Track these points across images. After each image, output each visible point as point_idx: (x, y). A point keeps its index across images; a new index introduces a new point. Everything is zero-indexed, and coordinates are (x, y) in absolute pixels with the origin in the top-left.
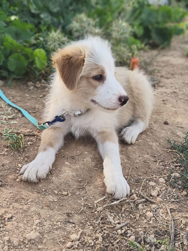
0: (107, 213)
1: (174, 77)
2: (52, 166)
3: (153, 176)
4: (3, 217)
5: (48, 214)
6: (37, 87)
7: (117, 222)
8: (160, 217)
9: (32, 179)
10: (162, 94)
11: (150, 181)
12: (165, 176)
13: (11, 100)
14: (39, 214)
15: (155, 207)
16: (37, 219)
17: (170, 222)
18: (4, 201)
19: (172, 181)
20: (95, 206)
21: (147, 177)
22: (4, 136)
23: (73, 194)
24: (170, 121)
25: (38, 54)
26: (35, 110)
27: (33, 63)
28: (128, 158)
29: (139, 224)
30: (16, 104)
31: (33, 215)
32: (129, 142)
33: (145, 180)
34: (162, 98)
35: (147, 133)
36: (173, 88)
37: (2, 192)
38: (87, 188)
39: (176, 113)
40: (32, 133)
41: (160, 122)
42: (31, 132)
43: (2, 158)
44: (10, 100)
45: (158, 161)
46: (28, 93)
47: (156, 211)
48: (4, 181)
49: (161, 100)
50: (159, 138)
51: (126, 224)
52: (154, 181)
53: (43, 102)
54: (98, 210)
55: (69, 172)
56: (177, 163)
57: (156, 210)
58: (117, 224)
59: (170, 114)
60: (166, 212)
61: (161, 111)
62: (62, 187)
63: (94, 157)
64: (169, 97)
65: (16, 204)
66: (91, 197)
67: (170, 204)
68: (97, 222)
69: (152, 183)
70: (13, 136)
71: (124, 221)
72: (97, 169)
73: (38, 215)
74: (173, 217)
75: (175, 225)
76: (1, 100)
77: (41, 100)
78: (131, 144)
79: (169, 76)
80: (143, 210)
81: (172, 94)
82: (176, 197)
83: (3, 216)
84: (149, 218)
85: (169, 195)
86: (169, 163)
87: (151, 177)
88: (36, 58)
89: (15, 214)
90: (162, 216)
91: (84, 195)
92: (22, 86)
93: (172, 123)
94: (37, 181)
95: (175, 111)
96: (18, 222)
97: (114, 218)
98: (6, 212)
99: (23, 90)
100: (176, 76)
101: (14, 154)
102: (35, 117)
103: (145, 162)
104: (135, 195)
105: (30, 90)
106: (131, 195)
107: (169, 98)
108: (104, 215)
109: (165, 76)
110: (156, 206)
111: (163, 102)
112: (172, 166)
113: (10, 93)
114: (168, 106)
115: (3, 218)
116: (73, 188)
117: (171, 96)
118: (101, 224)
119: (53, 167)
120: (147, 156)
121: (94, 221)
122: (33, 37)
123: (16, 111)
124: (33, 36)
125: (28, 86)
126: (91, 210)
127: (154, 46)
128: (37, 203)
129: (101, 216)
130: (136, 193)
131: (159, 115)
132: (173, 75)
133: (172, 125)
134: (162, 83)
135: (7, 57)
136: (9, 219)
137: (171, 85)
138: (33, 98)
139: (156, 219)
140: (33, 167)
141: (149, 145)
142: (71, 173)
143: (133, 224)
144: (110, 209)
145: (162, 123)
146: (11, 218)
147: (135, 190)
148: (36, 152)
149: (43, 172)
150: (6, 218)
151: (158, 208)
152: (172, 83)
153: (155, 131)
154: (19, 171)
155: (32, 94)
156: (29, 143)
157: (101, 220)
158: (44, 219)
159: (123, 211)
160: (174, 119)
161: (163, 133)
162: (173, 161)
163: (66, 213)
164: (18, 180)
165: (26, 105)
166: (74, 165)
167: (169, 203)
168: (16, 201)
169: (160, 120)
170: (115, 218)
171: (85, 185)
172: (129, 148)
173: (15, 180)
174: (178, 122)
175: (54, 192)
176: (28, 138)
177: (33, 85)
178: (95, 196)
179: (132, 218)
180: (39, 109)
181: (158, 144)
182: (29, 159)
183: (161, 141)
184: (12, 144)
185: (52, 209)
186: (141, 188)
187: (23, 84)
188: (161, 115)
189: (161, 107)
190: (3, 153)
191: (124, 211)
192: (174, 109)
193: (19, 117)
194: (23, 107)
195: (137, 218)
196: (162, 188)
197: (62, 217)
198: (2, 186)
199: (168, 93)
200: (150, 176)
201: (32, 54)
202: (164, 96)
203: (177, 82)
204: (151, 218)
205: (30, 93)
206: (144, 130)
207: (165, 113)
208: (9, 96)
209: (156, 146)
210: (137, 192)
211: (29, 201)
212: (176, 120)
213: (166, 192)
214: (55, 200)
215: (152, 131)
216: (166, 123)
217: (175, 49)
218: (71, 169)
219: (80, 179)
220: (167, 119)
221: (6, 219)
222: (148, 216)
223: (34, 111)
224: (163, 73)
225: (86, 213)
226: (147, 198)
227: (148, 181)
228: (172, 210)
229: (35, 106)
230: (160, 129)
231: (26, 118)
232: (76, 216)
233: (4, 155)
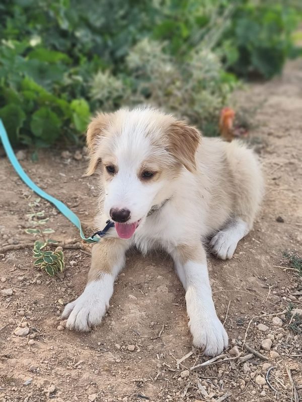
0: (196, 380)
1: (289, 135)
3: (263, 313)
4: (43, 390)
5: (108, 385)
6: (76, 160)
7: (212, 395)
8: (276, 384)
9: (81, 328)
10: (272, 166)
11: (258, 322)
12: (281, 313)
13: (38, 183)
14: (95, 384)
15: (268, 367)
16: (92, 393)
17: (292, 393)
18: (42, 364)
19: (292, 323)
20: (178, 368)
21: (254, 317)
22: (36, 255)
23: (144, 348)
24: (285, 216)
26: (76, 201)
27: (69, 121)
28: (224, 283)
29: (245, 397)
30: (46, 190)
31: (87, 386)
32: (224, 258)
33: (251, 321)
34: (272, 174)
35: (251, 240)
36: (289, 155)
37: (38, 348)
38: (165, 337)
39: (295, 201)
40: (74, 245)
41: (271, 218)
42: (74, 243)
43: (34, 289)
44: (36, 183)
45: (270, 287)
46: (63, 170)
47: (269, 374)
48: (39, 330)
49: (270, 177)
50: (271, 247)
51: (225, 397)
52: (265, 322)
53: (87, 186)
54: (182, 376)
55: (136, 311)
56: (299, 291)
57: (269, 372)
58: (213, 398)
59: (286, 202)
60: (285, 375)
61: (272, 198)
62: (127, 337)
63: (171, 285)
64: (282, 171)
65: (60, 369)
66: (171, 354)
67: (290, 361)
68: (183, 396)
69: (262, 327)
70: (49, 255)
71: (223, 393)
72: (177, 304)
73: (94, 385)
74: (296, 384)
75: (299, 397)
76: (23, 185)
77: (84, 183)
79: (281, 134)
80: (250, 373)
81: (287, 167)
82: (299, 349)
83: (43, 389)
84: (261, 386)
85: (289, 346)
86: (286, 291)
87: (260, 316)
88: (75, 115)
89: (59, 385)
90: (279, 383)
91: (160, 349)
92: (53, 159)
93: (289, 220)
95: (294, 198)
96: (64, 399)
97: (207, 387)
98: (46, 383)
99: (55, 165)
100: (293, 133)
101: (50, 283)
102: (77, 213)
103: (250, 290)
104: (236, 348)
105: (65, 165)
106: (230, 349)
107: (282, 174)
108: (192, 384)
109: (276, 133)
110: (269, 365)
111: (273, 182)
112: (291, 296)
113: (36, 171)
114: (281, 188)
115: (43, 392)
116: (143, 339)
117: (285, 170)
118: (188, 399)
119: (110, 304)
120: (252, 279)
121: (177, 394)
122: (66, 74)
123: (48, 204)
125: (62, 158)
126: (172, 375)
127: (255, 77)
128: (91, 366)
129: (188, 386)
130: (238, 345)
131: (268, 205)
132: (287, 130)
133: (289, 224)
134: (271, 145)
136: (51, 393)
137: (285, 150)
138: (72, 178)
139: (270, 387)
140: (82, 308)
141: (255, 260)
142: (138, 314)
143: (236, 396)
144: (201, 373)
145: (274, 220)
146: (55, 392)
147: (237, 338)
148: (84, 278)
149: (97, 313)
150: (47, 393)
151: (272, 369)
152: (287, 145)
153: (263, 234)
154: (61, 312)
155: (69, 171)
156: (72, 262)
157: (188, 391)
158: (104, 392)
159: (220, 375)
160: (292, 213)
161: (277, 239)
162: (293, 287)
163: (136, 381)
164: (59, 327)
165: (62, 193)
166: (142, 298)
167: (289, 360)
168: (60, 363)
169: (270, 213)
170: (209, 388)
171: (160, 333)
172: (225, 266)
173: (55, 326)
174: (298, 218)
175: (115, 347)
176: (70, 254)
177: (70, 157)
178: (178, 351)
179: (234, 386)
180: (82, 199)
181: (268, 257)
182: (76, 292)
183: (274, 252)
184: (47, 267)
185: (114, 375)
186: (246, 336)
187: (55, 155)
188: (272, 205)
189: (270, 190)
190: (34, 281)
191: (221, 375)
192: (292, 195)
193: (54, 215)
194: (58, 196)
195: (242, 387)
196: (277, 335)
197: (129, 389)
198: (38, 339)
199: (281, 164)
200: (259, 313)
201: (68, 108)
202: (275, 171)
203: (294, 144)
204: (262, 385)
205: (67, 171)
206: (247, 233)
207: (277, 202)
208: (34, 176)
209: (266, 262)
210: (240, 343)
211: (79, 363)
212: (296, 215)
213: (284, 342)
214: (117, 361)
215: (259, 234)
216: (280, 220)
217: (289, 82)
218: (138, 306)
219: (152, 323)
220: (281, 213)
221: (48, 395)
222: (259, 383)
223: (75, 204)
224: (272, 128)
225: (165, 380)
226: (256, 352)
227: (255, 323)
228: (294, 372)
229: (75, 194)
230: (271, 232)
231: (64, 215)
232: (151, 385)
233: (36, 284)
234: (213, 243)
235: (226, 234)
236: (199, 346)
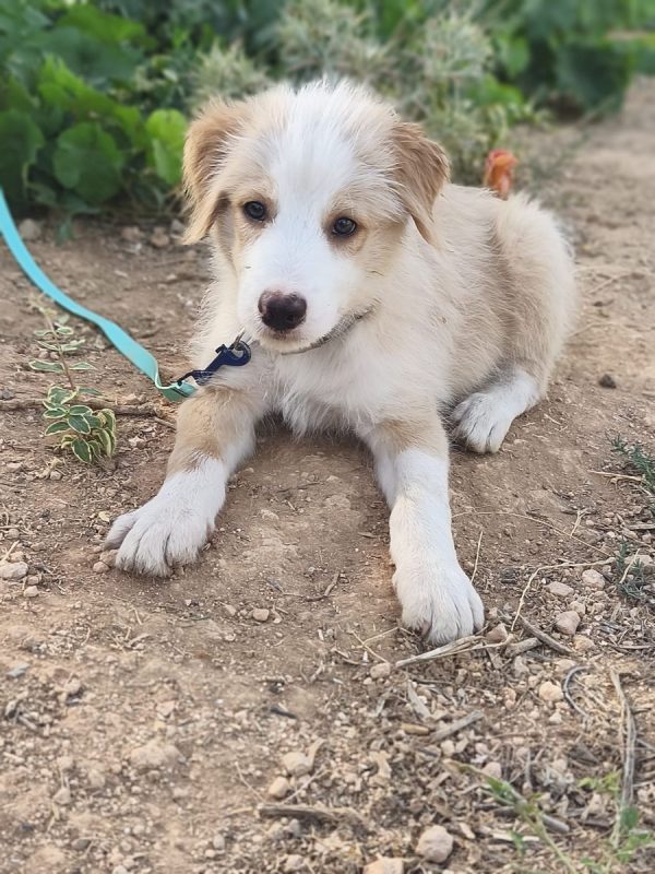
0: (405, 684)
1: (635, 224)
2: (216, 522)
3: (562, 562)
4: (52, 689)
5: (204, 684)
6: (155, 247)
7: (440, 714)
8: (587, 700)
9: (149, 566)
10: (594, 280)
11: (550, 579)
12: (601, 563)
13: (64, 287)
14: (175, 682)
15: (568, 667)
16: (166, 700)
17: (620, 720)
18: (52, 637)
19: (626, 581)
20: (365, 658)
21: (541, 567)
22: (50, 413)
23: (288, 617)
24: (620, 375)
25: (163, 130)
26: (150, 327)
27: (142, 159)
28: (478, 500)
29: (515, 724)
30: (84, 302)
31: (154, 685)
32: (481, 448)
33: (534, 575)
34: (594, 294)
35: (542, 417)
36: (633, 261)
37: (46, 604)
38: (337, 598)
39: (642, 348)
40: (143, 406)
41: (587, 380)
42: (141, 404)
43: (43, 490)
44: (61, 287)
45: (579, 512)
46: (125, 265)
47: (571, 681)
48: (51, 570)
49: (588, 300)
50: (584, 434)
51: (470, 721)
52: (564, 579)
53: (178, 298)
54: (374, 675)
55: (275, 543)
56: (644, 521)
57: (571, 677)
58: (442, 722)
59: (623, 350)
60: (606, 684)
61: (591, 340)
62: (253, 592)
63: (358, 495)
64: (616, 291)
65: (94, 648)
66: (350, 631)
67: (618, 659)
68: (373, 715)
69: (558, 588)
70: (82, 415)
71: (464, 713)
72: (369, 534)
73: (171, 685)
74: (631, 702)
75: (637, 728)
76: (32, 288)
77: (169, 293)
78: (488, 453)
79: (616, 219)
80: (527, 676)
81: (627, 283)
82: (639, 635)
83: (51, 685)
84: (550, 704)
85: (617, 627)
86: (616, 520)
87: (556, 567)
88: (156, 143)
89: (91, 680)
90: (592, 699)
91: (326, 621)
92: (103, 242)
93: (628, 384)
94: (165, 571)
95: (640, 342)
96: (101, 709)
97: (429, 700)
98: (60, 674)
99: (106, 253)
100: (642, 220)
101: (81, 478)
102: (152, 349)
103: (533, 515)
104: (502, 627)
105: (130, 256)
106: (489, 629)
107: (616, 295)
108: (395, 691)
109: (605, 218)
110: (573, 663)
111: (595, 309)
112: (626, 531)
113: (63, 263)
114: (613, 322)
115: (51, 693)
116: (289, 598)
117: (623, 289)
118: (384, 721)
119: (218, 524)
120: (540, 494)
121: (361, 710)
122: (141, 69)
123: (86, 329)
124: (139, 62)
125: (123, 241)
126: (350, 673)
127: (566, 112)
128: (167, 646)
129: (387, 695)
130: (504, 621)
131: (583, 354)
132: (630, 214)
133: (629, 392)
134: (593, 241)
135: (51, 136)
136: (70, 696)
137: (625, 251)
138: (143, 282)
139: (572, 707)
140: (153, 524)
141: (548, 457)
142: (281, 548)
143: (495, 721)
144: (416, 671)
145: (595, 382)
146: (80, 693)
147: (501, 608)
148: (161, 473)
149: (187, 537)
150: (60, 693)
151: (578, 672)
152: (629, 242)
153: (568, 408)
154: (103, 535)
155: (138, 268)
156: (134, 441)
157: (386, 706)
158: (192, 700)
159: (460, 678)
160: (636, 371)
161: (598, 418)
162: (632, 513)
163: (267, 681)
164: (98, 566)
165: (120, 309)
166: (292, 518)
167: (617, 656)
168: (96, 637)
169: (586, 370)
170: (434, 702)
171: (329, 589)
172: (479, 466)
173: (89, 564)
174: (648, 380)
175: (224, 610)
176: (130, 424)
177: (142, 240)
178: (366, 627)
179: (490, 702)
180: (163, 322)
181: (579, 453)
182: (137, 495)
183: (591, 443)
184: (75, 443)
185: (219, 668)
186: (521, 604)
187: (106, 236)
188: (591, 353)
189: (589, 326)
190: (46, 473)
191: (462, 679)
192: (635, 335)
193: (98, 350)
194: (110, 314)
195: (509, 703)
196: (591, 604)
197: (252, 696)
198: (46, 587)
199: (615, 277)
200: (553, 561)
201: (140, 128)
202: (600, 289)
203: (645, 242)
204: (554, 702)
205: (132, 267)
206: (533, 404)
207: (602, 348)
208: (58, 273)
209: (574, 462)
210: (508, 617)
211: (139, 638)
212: (643, 375)
213: (608, 619)
214: (227, 638)
215: (559, 408)
216: (607, 383)
217: (637, 125)
218: (281, 532)
219: (312, 569)
220: (611, 370)
221: (63, 698)
222: (546, 698)
223: (148, 332)
224: (598, 209)
225: (333, 682)
226: (544, 635)
227: (544, 581)
228: (627, 679)
229: (149, 313)
230: (587, 404)
231: (120, 352)
232: (301, 690)
233: (48, 479)
234: (458, 415)
235: (487, 398)
236: (415, 626)
